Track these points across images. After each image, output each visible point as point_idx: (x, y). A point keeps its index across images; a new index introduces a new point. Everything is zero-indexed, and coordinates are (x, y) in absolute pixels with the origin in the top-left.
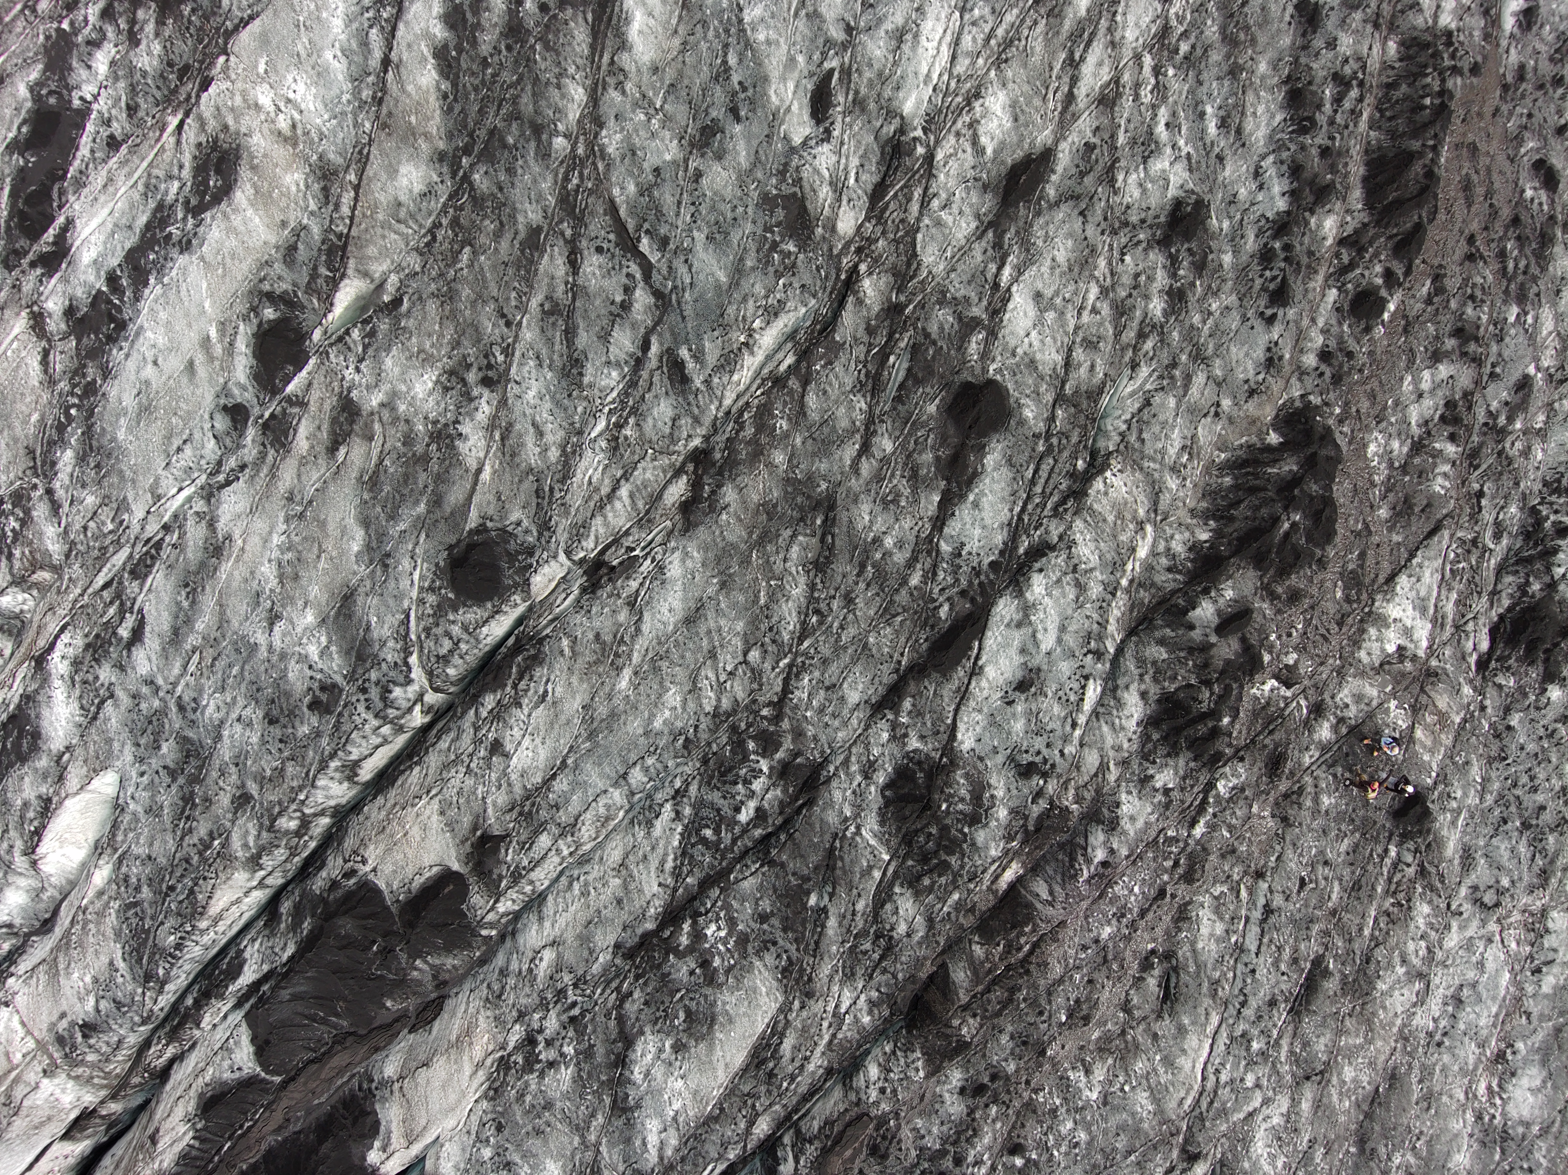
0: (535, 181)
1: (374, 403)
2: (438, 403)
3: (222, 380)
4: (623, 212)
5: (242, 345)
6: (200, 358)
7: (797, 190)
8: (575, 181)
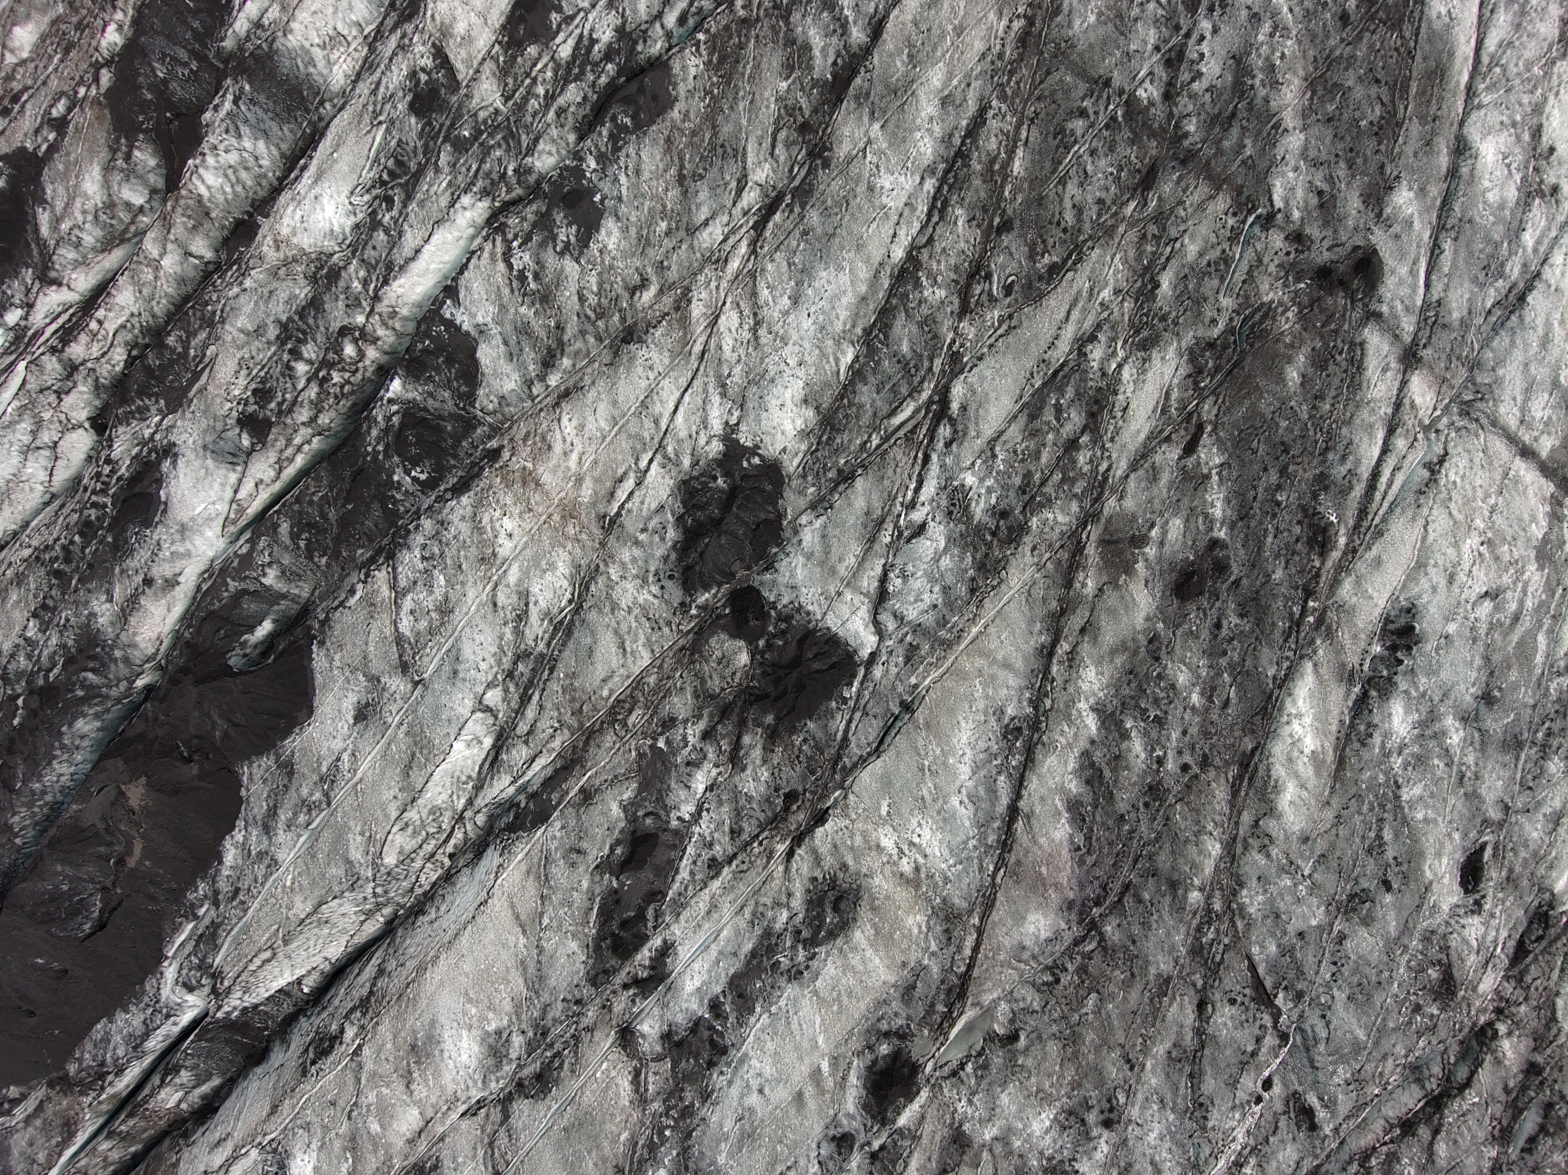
0: (1168, 934)
1: (987, 1137)
2: (1055, 1141)
3: (831, 1112)
4: (1261, 970)
5: (853, 1079)
6: (809, 1091)
7: (1444, 956)
8: (1211, 936)
